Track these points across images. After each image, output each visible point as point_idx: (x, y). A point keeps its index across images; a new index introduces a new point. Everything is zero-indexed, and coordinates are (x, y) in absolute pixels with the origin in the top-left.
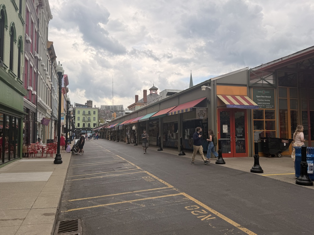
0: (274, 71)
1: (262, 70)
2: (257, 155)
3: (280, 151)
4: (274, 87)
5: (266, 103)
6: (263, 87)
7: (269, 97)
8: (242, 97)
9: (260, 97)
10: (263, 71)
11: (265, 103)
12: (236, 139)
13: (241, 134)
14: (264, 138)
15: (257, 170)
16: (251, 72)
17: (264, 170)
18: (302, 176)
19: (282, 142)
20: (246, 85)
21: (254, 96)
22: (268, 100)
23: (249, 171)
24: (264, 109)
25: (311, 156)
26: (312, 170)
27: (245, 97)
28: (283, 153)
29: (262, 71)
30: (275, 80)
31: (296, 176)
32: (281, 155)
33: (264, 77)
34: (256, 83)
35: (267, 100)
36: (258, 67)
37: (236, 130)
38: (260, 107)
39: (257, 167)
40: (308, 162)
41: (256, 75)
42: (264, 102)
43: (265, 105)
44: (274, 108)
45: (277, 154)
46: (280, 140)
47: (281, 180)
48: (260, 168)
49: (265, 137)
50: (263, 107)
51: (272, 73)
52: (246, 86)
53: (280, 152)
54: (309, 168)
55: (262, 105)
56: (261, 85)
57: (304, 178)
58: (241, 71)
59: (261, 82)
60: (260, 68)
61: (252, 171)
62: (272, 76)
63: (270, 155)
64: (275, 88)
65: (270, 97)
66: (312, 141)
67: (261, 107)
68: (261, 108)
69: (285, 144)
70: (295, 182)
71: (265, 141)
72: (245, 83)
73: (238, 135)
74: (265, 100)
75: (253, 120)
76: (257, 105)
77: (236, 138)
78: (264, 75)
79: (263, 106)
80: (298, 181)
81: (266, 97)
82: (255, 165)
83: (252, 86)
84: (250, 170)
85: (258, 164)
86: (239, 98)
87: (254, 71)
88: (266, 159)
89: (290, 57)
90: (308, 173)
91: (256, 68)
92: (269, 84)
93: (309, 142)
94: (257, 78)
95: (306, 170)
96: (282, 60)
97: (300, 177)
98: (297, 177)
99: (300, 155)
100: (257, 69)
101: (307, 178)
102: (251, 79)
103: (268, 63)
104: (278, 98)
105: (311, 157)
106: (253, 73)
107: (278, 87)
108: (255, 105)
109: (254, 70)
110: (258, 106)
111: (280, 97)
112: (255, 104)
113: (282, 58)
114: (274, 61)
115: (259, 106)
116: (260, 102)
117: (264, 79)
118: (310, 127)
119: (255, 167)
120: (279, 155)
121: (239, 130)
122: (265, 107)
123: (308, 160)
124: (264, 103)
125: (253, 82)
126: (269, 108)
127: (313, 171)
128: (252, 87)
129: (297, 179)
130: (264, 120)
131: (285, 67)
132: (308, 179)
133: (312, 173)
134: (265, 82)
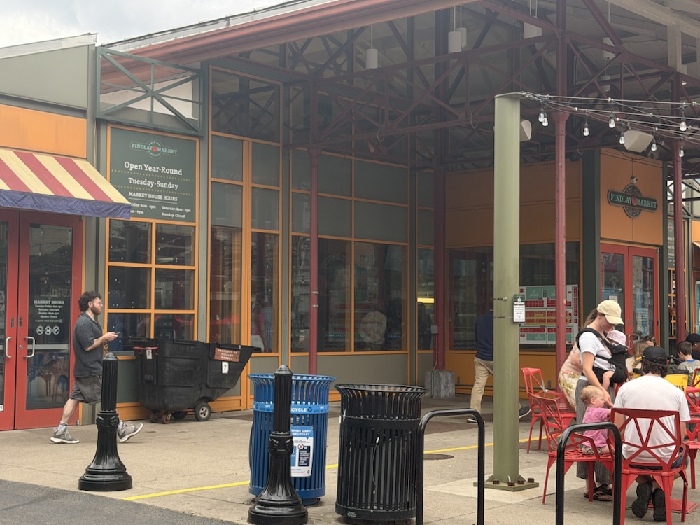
0: (197, 65)
1: (150, 55)
2: (108, 412)
3: (207, 393)
4: (193, 132)
5: (163, 194)
6: (151, 129)
7: (175, 172)
8: (67, 162)
9: (140, 167)
10: (154, 61)
11: (160, 197)
12: (29, 347)
13: (52, 325)
14: (150, 343)
15: (107, 478)
16: (105, 60)
17: (132, 477)
18: (273, 491)
19: (216, 358)
20: (81, 112)
21: (117, 163)
22: (170, 186)
23: (72, 484)
24: (154, 221)
25: (305, 410)
26: (307, 462)
27: (76, 161)
28: (219, 404)
29: (150, 61)
30: (200, 103)
31: (252, 492)
32: (211, 412)
33: (157, 87)
34: (124, 108)
35: (165, 185)
36: (136, 39)
37: (31, 303)
38: (139, 212)
39: (107, 465)
40: (294, 431)
41: (127, 72)
42: (156, 190)
43: (159, 204)
44: (191, 217)
45: (195, 408)
46: (209, 349)
47: (196, 512)
48: (121, 469)
49: (152, 337)
50: (148, 213)
51: (191, 74)
52: (85, 117)
53: (208, 400)
54: (296, 456)
55: (148, 203)
56: (144, 120)
57: (280, 496)
58: (65, 45)
59: (145, 105)
60: (144, 45)
61: (85, 485)
62: (189, 84)
63: (167, 413)
64: (201, 138)
65: (180, 172)
66: (319, 354)
67: (140, 209)
68: (141, 216)
69: (225, 368)
70: (246, 515)
71: (149, 356)
72: (82, 101)
73: (40, 330)
74: (159, 184)
75: (108, 264)
76: (124, 200)
77: (30, 342)
78: (158, 79)
79: (151, 207)
80: (257, 510)
81: (163, 169)
82: (100, 457)
83: (109, 118)
84: (76, 482)
85: (114, 452)
86: (50, 163)
87: (119, 56)
88: (152, 430)
89: (257, 18)
90: (293, 475)
91: (126, 41)
92: (178, 117)
93: (310, 356)
94: (131, 85)
95: (288, 464)
96: (228, 24)
97: (265, 495)
98: (254, 497)
99: (269, 406)
100: (132, 47)
101: (287, 494)
102: (107, 90)
103: (174, 31)
104: (211, 179)
105: (305, 415)
106: (116, 63)
107: (211, 132)
108: (115, 201)
109: (122, 49)
110: (129, 207)
111: (217, 177)
112: (116, 197)
113: (227, 18)
114: (200, 25)
115: (136, 209)
116: (139, 192)
117: (156, 96)
118: (315, 299)
119: (100, 467)
120: (204, 412)
121: (47, 306)
122: (157, 214)
123: (296, 424)
124: (154, 196)
125: (111, 100)
126: (172, 218)
127: (309, 468)
128: (107, 122)
129: (253, 501)
130: (153, 266)
131: (241, 55)
132: (293, 498)
133: (307, 475)
134: (160, 109)
